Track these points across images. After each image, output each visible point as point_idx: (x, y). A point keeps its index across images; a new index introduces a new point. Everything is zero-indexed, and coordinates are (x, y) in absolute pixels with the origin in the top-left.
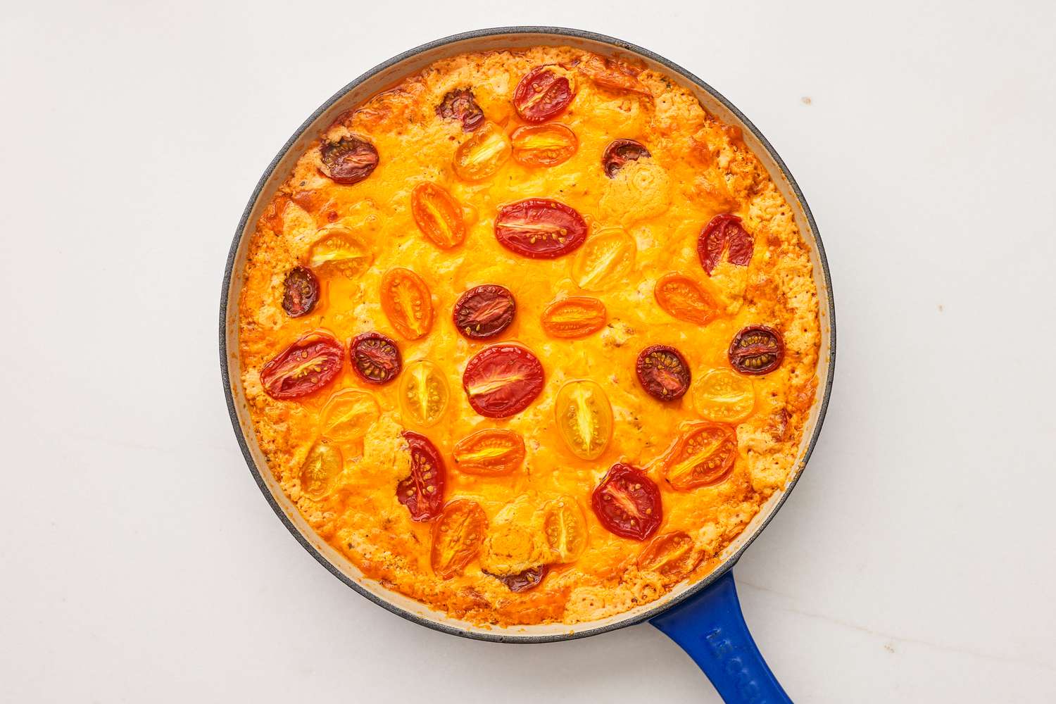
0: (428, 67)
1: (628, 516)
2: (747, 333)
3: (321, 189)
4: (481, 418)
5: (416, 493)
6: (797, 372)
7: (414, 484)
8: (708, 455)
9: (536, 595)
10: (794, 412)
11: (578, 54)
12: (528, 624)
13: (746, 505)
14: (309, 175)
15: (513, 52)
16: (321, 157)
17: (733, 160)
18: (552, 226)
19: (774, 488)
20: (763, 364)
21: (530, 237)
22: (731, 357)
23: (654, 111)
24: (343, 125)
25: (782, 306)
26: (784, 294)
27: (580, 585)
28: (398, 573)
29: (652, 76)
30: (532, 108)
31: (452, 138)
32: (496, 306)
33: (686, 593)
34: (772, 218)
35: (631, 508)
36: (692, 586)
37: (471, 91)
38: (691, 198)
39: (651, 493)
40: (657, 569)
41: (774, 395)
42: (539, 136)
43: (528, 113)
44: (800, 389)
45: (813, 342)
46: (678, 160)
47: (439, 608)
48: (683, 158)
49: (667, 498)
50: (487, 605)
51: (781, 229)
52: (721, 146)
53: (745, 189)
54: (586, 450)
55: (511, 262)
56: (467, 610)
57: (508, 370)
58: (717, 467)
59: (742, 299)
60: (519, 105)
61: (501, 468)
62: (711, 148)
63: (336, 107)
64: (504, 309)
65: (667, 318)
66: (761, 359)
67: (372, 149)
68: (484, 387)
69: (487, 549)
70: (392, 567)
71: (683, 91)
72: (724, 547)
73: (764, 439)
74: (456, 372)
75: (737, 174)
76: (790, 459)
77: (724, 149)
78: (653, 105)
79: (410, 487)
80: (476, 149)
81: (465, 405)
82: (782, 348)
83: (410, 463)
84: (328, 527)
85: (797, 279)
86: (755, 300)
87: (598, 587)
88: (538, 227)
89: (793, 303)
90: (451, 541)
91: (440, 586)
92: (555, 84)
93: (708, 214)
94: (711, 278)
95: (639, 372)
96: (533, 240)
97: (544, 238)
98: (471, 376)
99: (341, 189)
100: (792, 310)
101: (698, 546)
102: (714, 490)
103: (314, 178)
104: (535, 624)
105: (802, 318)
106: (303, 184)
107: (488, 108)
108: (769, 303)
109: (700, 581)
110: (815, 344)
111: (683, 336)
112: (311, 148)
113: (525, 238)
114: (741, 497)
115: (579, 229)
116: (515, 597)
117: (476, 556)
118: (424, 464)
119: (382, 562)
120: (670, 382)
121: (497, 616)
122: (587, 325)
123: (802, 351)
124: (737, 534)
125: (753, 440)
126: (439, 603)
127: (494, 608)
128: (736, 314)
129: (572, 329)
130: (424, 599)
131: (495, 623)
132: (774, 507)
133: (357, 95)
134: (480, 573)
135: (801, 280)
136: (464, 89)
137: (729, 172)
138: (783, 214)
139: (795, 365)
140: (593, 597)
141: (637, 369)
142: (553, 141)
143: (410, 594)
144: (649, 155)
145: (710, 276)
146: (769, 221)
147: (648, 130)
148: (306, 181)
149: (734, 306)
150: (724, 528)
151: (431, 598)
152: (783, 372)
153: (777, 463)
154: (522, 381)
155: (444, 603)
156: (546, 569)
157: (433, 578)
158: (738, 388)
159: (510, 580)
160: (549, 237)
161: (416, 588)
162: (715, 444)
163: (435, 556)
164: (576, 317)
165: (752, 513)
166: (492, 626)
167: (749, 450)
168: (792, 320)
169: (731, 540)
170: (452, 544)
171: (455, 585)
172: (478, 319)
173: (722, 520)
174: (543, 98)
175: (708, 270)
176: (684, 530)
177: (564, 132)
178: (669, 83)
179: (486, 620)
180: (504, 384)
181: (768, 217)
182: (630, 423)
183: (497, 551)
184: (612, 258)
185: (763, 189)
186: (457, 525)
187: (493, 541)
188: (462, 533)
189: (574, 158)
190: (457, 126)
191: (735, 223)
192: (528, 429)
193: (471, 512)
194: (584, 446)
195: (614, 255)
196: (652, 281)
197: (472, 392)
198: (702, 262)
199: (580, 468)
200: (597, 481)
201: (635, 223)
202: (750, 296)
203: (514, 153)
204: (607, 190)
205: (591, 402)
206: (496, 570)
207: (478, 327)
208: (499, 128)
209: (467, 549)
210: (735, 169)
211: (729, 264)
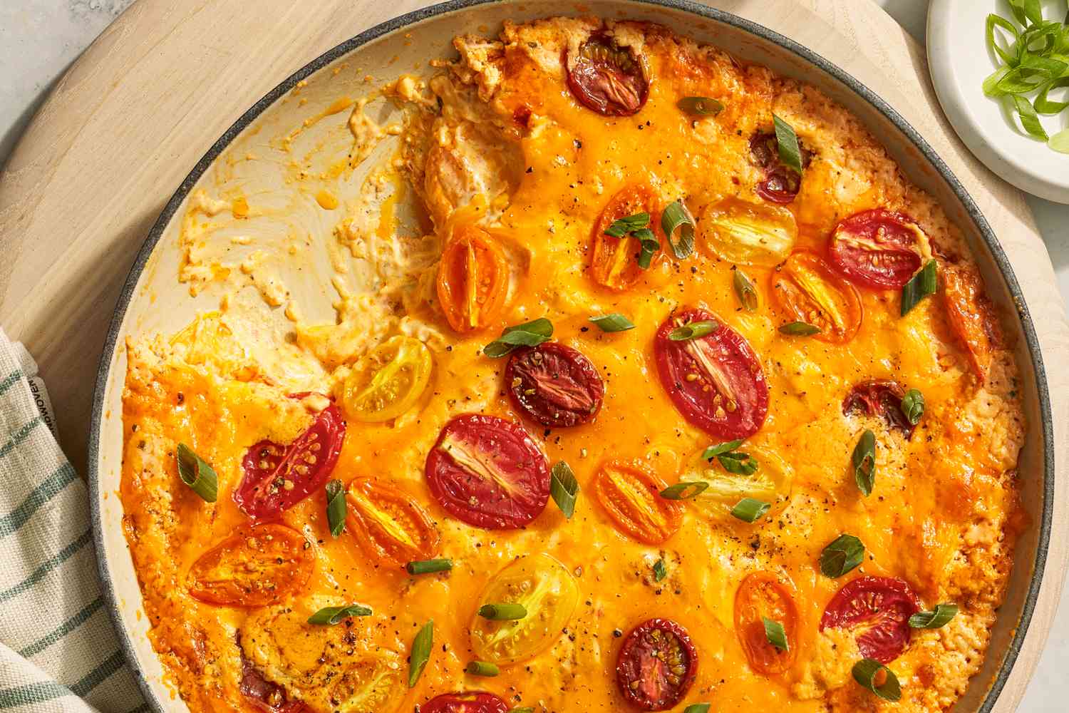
0: (800, 84)
3: (544, 72)
4: (417, 477)
5: (270, 471)
11: (963, 252)
14: (551, 44)
15: (900, 172)
16: (584, 40)
17: (986, 547)
18: (727, 386)
21: (692, 371)
23: (968, 401)
24: (646, 35)
28: (154, 529)
29: (1008, 364)
30: (851, 249)
31: (736, 181)
32: (574, 392)
34: (953, 650)
37: (812, 158)
38: (897, 531)
42: (825, 285)
43: (839, 248)
46: (931, 478)
47: (150, 614)
48: (938, 482)
50: (198, 671)
51: (948, 672)
52: (990, 517)
53: (962, 590)
54: (485, 641)
55: (644, 371)
56: (174, 650)
57: (508, 468)
59: (824, 692)
60: (842, 229)
61: (383, 554)
62: (979, 507)
63: (660, 11)
64: (578, 405)
65: (727, 619)
67: (644, 93)
68: (464, 455)
69: (268, 615)
70: (155, 516)
71: (1021, 417)
74: (453, 405)
75: (973, 563)
77: (990, 524)
78: (974, 393)
79: (271, 459)
80: (746, 220)
81: (425, 446)
83: (300, 434)
84: (143, 400)
88: (713, 370)
90: (244, 563)
91: (179, 595)
92: (903, 254)
93: (896, 567)
94: (819, 635)
95: (635, 634)
96: (692, 377)
97: (706, 389)
98: (462, 426)
99: (565, 94)
103: (551, 54)
106: (534, 46)
107: (808, 195)
111: (719, 656)
112: (585, 21)
113: (687, 365)
115: (748, 423)
116: (236, 699)
117: (250, 609)
118: (313, 453)
119: (153, 499)
120: (652, 682)
121: (194, 693)
122: (639, 523)
126: (155, 609)
127: (201, 682)
128: (800, 700)
129: (622, 510)
130: (146, 586)
131: (186, 697)
133: (703, 27)
134: (230, 630)
136: (807, 148)
137: (967, 552)
138: (968, 660)
141: (637, 629)
142: (832, 305)
143: (141, 565)
144: (909, 438)
145: (821, 630)
146: (947, 649)
147: (940, 411)
148: (539, 44)
149: (807, 689)
151: (154, 594)
154: (508, 496)
155: (159, 615)
157: (182, 578)
159: (253, 674)
160: (710, 396)
161: (153, 566)
163: (210, 559)
166: (177, 696)
170: (241, 568)
171: (193, 611)
172: (540, 384)
174: (873, 252)
175: (826, 622)
177: (850, 312)
178: (1017, 392)
179: (180, 684)
180: (487, 476)
181: (951, 645)
182: (562, 670)
183: (275, 632)
184: (746, 489)
185: (979, 611)
186: (267, 555)
187: (284, 616)
188: (261, 569)
189: (831, 348)
190: (755, 175)
191: (908, 609)
192: (456, 551)
193: (298, 560)
194: (490, 637)
195: (751, 491)
196: (759, 563)
197: (445, 445)
198: (829, 608)
199: (457, 650)
200: (459, 687)
201: (813, 487)
202: (834, 700)
203: (780, 268)
204: (826, 420)
205: (549, 602)
206: (250, 647)
207: (531, 391)
208: (795, 226)
209: (248, 590)
210: (977, 559)
211: (854, 643)
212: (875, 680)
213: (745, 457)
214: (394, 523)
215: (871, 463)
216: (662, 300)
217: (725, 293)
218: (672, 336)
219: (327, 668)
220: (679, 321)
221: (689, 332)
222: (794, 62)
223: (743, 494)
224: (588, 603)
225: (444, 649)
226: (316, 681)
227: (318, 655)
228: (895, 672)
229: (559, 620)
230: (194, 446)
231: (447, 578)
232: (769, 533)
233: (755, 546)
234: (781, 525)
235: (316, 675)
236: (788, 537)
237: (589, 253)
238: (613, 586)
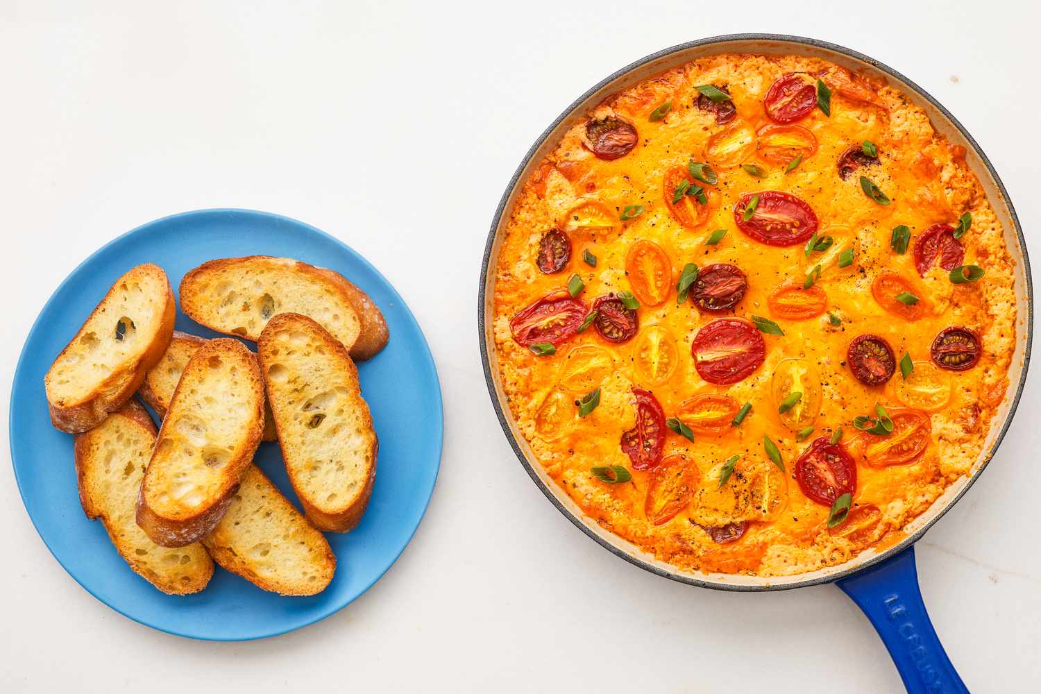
0: (691, 62)
1: (826, 485)
2: (949, 332)
3: (583, 162)
4: (703, 383)
5: (638, 444)
6: (990, 373)
7: (637, 436)
8: (904, 438)
9: (737, 548)
10: (983, 408)
11: (827, 65)
12: (726, 573)
13: (932, 487)
14: (574, 148)
15: (768, 58)
16: (586, 132)
17: (955, 176)
18: (787, 217)
19: (959, 474)
20: (961, 362)
21: (767, 225)
22: (934, 352)
23: (889, 124)
24: (609, 106)
25: (984, 311)
26: (986, 301)
27: (776, 542)
28: (614, 515)
29: (890, 93)
30: (781, 109)
31: (706, 129)
32: (729, 283)
33: (873, 560)
34: (983, 232)
35: (830, 478)
36: (880, 554)
37: (727, 88)
38: (913, 206)
39: (849, 468)
40: (847, 536)
41: (968, 391)
42: (783, 135)
43: (776, 114)
44: (992, 388)
45: (1008, 347)
46: (905, 171)
47: (648, 550)
48: (910, 169)
49: (863, 473)
50: (691, 552)
51: (990, 243)
52: (945, 162)
53: (963, 203)
54: (795, 422)
55: (746, 245)
56: (673, 554)
57: (733, 342)
58: (910, 450)
59: (948, 301)
60: (769, 105)
61: (718, 430)
62: (936, 163)
63: (605, 90)
64: (736, 287)
65: (879, 311)
66: (959, 357)
67: (632, 130)
68: (711, 355)
69: (696, 501)
70: (610, 509)
71: (917, 109)
72: (908, 522)
73: (956, 430)
74: (686, 340)
75: (956, 189)
76: (977, 450)
77: (947, 165)
78: (889, 119)
79: (632, 439)
80: (725, 141)
81: (691, 368)
82: (979, 349)
83: (636, 416)
84: (556, 467)
85: (999, 289)
86: (960, 304)
87: (793, 546)
88: (775, 216)
89: (994, 310)
90: (665, 490)
91: (651, 530)
92: (803, 90)
93: (927, 222)
94: (923, 280)
95: (851, 356)
96: (768, 228)
97: (779, 227)
98: (698, 345)
99: (601, 163)
100: (992, 317)
101: (886, 518)
102: (905, 470)
103: (578, 151)
104: (732, 573)
105: (1001, 324)
106: (567, 155)
107: (740, 105)
108: (974, 307)
109: (887, 551)
110: (1010, 349)
111: (893, 329)
112: (578, 124)
113: (762, 225)
114: (929, 479)
115: (811, 223)
116: (717, 548)
117: (686, 507)
118: (648, 419)
119: (602, 503)
120: (877, 369)
121: (698, 562)
122: (809, 310)
123: (998, 354)
124: (922, 512)
125: (945, 429)
126: (648, 546)
127: (697, 555)
128: (942, 315)
129: (795, 312)
130: (635, 541)
131: (697, 568)
132: (960, 492)
133: (625, 80)
134: (687, 522)
135: (1003, 290)
136: (721, 86)
137: (949, 186)
138: (993, 229)
139: (989, 366)
140: (788, 555)
141: (850, 353)
142: (795, 141)
143: (624, 535)
144: (879, 164)
145: (922, 277)
146: (980, 234)
147: (881, 140)
148: (570, 152)
149: (940, 308)
150: (911, 505)
151: (641, 540)
152: (977, 371)
153: (964, 452)
154: (745, 353)
155: (653, 546)
156: (747, 525)
157: (645, 522)
158: (937, 381)
159: (714, 531)
160: (783, 227)
161: (629, 530)
162: (910, 429)
163: (649, 503)
164: (800, 301)
165: (937, 495)
166: (694, 571)
167: (940, 438)
168: (991, 325)
169: (915, 516)
170: (666, 494)
171: (664, 531)
172: (712, 294)
173: (910, 497)
174: (791, 102)
175: (921, 272)
176: (875, 502)
177: (805, 134)
178: (905, 101)
179: (688, 565)
180: (728, 354)
181: (980, 230)
182: (836, 402)
183: (705, 504)
184: (837, 252)
185: (978, 205)
186: (671, 477)
187: (702, 495)
188: (675, 485)
189: (813, 159)
190: (711, 118)
191: (949, 232)
192: (746, 397)
193: (685, 466)
194: (794, 418)
195: (839, 250)
196: (870, 276)
197: (699, 359)
198: (917, 264)
199: (787, 437)
200: (801, 451)
201: (861, 223)
202: (955, 300)
203: (759, 148)
204: (839, 191)
205: (805, 379)
206: (702, 521)
207: (711, 300)
208: (748, 124)
209: (678, 500)
210: (955, 185)
211: (941, 269)
212: (965, 276)
213: (822, 239)
214: (711, 412)
215: (875, 188)
216: (725, 209)
217: (748, 180)
218: (746, 220)
219: (741, 497)
220: (741, 210)
221: (751, 211)
222: (679, 56)
223: (837, 255)
224: (819, 363)
225: (781, 442)
226: (743, 507)
227: (733, 496)
228: (968, 264)
229: (815, 381)
230: (597, 464)
231: (753, 412)
232: (863, 260)
233: (862, 271)
234: (864, 252)
235: (740, 505)
236: (872, 253)
237: (676, 218)
238: (822, 347)
